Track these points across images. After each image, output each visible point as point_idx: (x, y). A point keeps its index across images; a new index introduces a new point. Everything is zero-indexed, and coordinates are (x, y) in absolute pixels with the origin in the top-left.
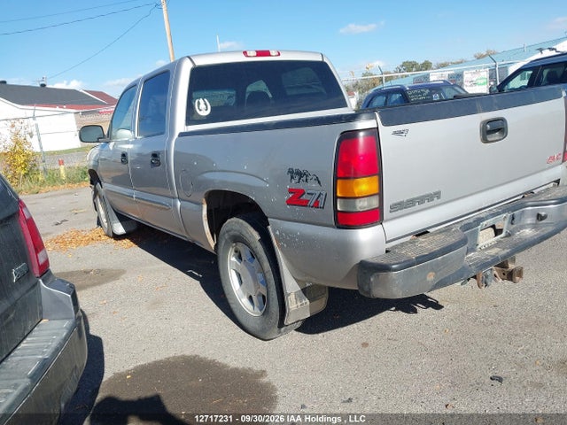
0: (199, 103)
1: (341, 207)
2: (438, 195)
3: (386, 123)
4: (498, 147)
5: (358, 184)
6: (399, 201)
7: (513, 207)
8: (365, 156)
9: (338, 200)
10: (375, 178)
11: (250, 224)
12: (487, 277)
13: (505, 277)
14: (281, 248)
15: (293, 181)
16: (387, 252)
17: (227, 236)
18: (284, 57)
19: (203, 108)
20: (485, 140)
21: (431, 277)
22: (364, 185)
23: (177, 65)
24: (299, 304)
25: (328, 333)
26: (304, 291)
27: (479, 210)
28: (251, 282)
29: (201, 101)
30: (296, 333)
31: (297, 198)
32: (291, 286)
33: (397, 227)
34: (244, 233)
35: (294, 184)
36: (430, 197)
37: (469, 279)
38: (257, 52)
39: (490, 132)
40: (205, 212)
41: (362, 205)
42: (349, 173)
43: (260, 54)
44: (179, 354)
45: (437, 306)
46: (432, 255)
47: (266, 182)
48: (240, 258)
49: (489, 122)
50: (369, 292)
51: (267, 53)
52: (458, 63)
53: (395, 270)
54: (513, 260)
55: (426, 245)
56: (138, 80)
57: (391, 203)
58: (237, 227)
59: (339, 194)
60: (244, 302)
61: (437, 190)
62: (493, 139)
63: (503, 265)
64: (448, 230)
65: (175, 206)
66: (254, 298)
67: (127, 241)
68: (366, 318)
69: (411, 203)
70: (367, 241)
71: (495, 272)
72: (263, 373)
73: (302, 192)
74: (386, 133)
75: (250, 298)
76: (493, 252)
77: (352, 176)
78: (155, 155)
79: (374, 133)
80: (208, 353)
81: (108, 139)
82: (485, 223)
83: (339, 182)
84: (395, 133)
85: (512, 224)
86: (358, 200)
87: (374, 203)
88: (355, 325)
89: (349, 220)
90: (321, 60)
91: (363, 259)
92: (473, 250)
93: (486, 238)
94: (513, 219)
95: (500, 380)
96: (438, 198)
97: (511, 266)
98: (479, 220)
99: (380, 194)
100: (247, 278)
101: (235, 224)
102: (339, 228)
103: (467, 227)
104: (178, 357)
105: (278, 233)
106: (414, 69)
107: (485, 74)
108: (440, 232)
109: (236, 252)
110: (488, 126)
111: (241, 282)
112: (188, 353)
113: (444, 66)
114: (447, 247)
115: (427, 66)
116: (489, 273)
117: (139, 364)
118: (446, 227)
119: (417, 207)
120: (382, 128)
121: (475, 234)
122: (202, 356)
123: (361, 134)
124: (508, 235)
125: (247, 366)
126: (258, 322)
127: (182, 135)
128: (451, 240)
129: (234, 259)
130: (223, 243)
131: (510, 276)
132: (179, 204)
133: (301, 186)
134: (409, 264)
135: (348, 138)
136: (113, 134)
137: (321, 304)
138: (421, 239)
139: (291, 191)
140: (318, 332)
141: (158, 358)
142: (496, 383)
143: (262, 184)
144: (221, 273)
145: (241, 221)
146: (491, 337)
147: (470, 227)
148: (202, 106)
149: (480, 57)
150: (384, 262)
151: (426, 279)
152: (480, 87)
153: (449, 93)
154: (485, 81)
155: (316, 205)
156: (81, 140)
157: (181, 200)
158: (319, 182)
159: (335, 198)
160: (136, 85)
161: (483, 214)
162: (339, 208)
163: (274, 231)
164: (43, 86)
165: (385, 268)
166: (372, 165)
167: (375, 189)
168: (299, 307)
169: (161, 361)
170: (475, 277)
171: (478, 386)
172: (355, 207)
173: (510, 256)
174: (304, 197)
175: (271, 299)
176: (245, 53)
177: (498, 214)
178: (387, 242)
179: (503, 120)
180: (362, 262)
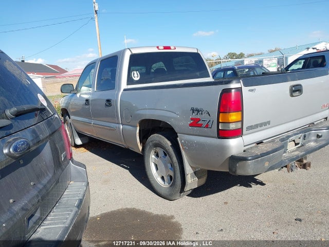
0: (134, 74)
1: (221, 127)
2: (269, 123)
3: (246, 85)
4: (298, 99)
5: (230, 115)
6: (250, 125)
7: (305, 131)
8: (234, 101)
9: (220, 124)
10: (240, 113)
11: (166, 137)
12: (292, 166)
13: (302, 167)
14: (185, 149)
15: (194, 114)
16: (244, 151)
17: (151, 144)
18: (178, 50)
19: (136, 76)
20: (292, 96)
21: (267, 164)
22: (234, 116)
23: (122, 53)
24: (193, 180)
25: (204, 197)
26: (195, 173)
27: (288, 132)
28: (164, 169)
29: (135, 72)
30: (187, 197)
31: (195, 123)
32: (189, 170)
33: (249, 138)
34: (162, 142)
35: (194, 116)
36: (265, 124)
37: (282, 168)
38: (164, 47)
39: (295, 91)
40: (138, 131)
41: (232, 127)
42: (227, 110)
43: (165, 48)
44: (125, 208)
45: (262, 184)
46: (268, 153)
47: (178, 114)
48: (157, 155)
49: (294, 86)
50: (235, 172)
51: (169, 48)
52: (259, 54)
53: (250, 160)
54: (306, 158)
55: (263, 148)
56: (97, 60)
57: (247, 126)
58: (158, 139)
59: (220, 121)
60: (159, 180)
61: (268, 120)
62: (296, 95)
63: (300, 161)
64: (273, 141)
65: (119, 128)
66: (165, 178)
67: (82, 149)
68: (224, 190)
69: (257, 126)
70: (234, 145)
71: (296, 164)
72: (172, 217)
73: (199, 120)
74: (245, 90)
75: (163, 178)
76: (296, 153)
77: (228, 111)
78: (108, 101)
79: (239, 90)
80: (140, 207)
81: (76, 92)
82: (291, 138)
83: (221, 114)
84: (249, 91)
85: (304, 139)
86: (231, 124)
87: (239, 126)
88: (219, 193)
89: (225, 134)
90: (196, 52)
91: (233, 154)
92: (285, 152)
93: (291, 146)
94: (305, 137)
95: (300, 220)
96: (269, 124)
97: (305, 161)
98: (288, 137)
99: (242, 121)
100: (162, 166)
101: (156, 137)
102: (219, 138)
103: (283, 140)
104: (124, 209)
105: (183, 141)
106: (234, 57)
107: (275, 61)
108: (270, 142)
109: (155, 152)
110: (294, 88)
111: (157, 169)
112: (129, 207)
113: (251, 56)
114: (275, 149)
115: (241, 56)
116: (293, 164)
117: (102, 212)
118: (272, 139)
119: (259, 128)
120: (243, 88)
121: (286, 144)
122: (137, 208)
123: (233, 91)
124: (302, 145)
125: (163, 213)
126: (168, 190)
127: (125, 90)
128: (276, 146)
129: (153, 156)
130: (148, 148)
131: (304, 166)
132: (121, 127)
133: (198, 117)
134: (257, 157)
135: (226, 92)
136: (79, 89)
137: (203, 181)
138: (260, 145)
139: (192, 119)
140: (199, 197)
141: (113, 209)
142: (298, 222)
143: (174, 115)
144: (146, 164)
145: (160, 135)
146: (293, 199)
147: (284, 140)
148: (136, 75)
149: (271, 52)
150: (244, 156)
151: (264, 165)
152: (273, 68)
153: (259, 71)
154: (275, 65)
155: (207, 126)
156: (62, 92)
157: (123, 125)
158: (209, 115)
159: (218, 123)
160: (95, 63)
161: (290, 134)
162: (220, 128)
163: (181, 141)
164: (23, 61)
165: (244, 159)
166: (238, 106)
167: (240, 118)
168: (192, 182)
169: (115, 211)
170: (286, 166)
171: (289, 223)
172: (229, 128)
173: (304, 156)
174: (200, 122)
175: (176, 177)
176: (158, 47)
177: (298, 134)
178: (245, 146)
179: (300, 85)
180: (232, 156)
